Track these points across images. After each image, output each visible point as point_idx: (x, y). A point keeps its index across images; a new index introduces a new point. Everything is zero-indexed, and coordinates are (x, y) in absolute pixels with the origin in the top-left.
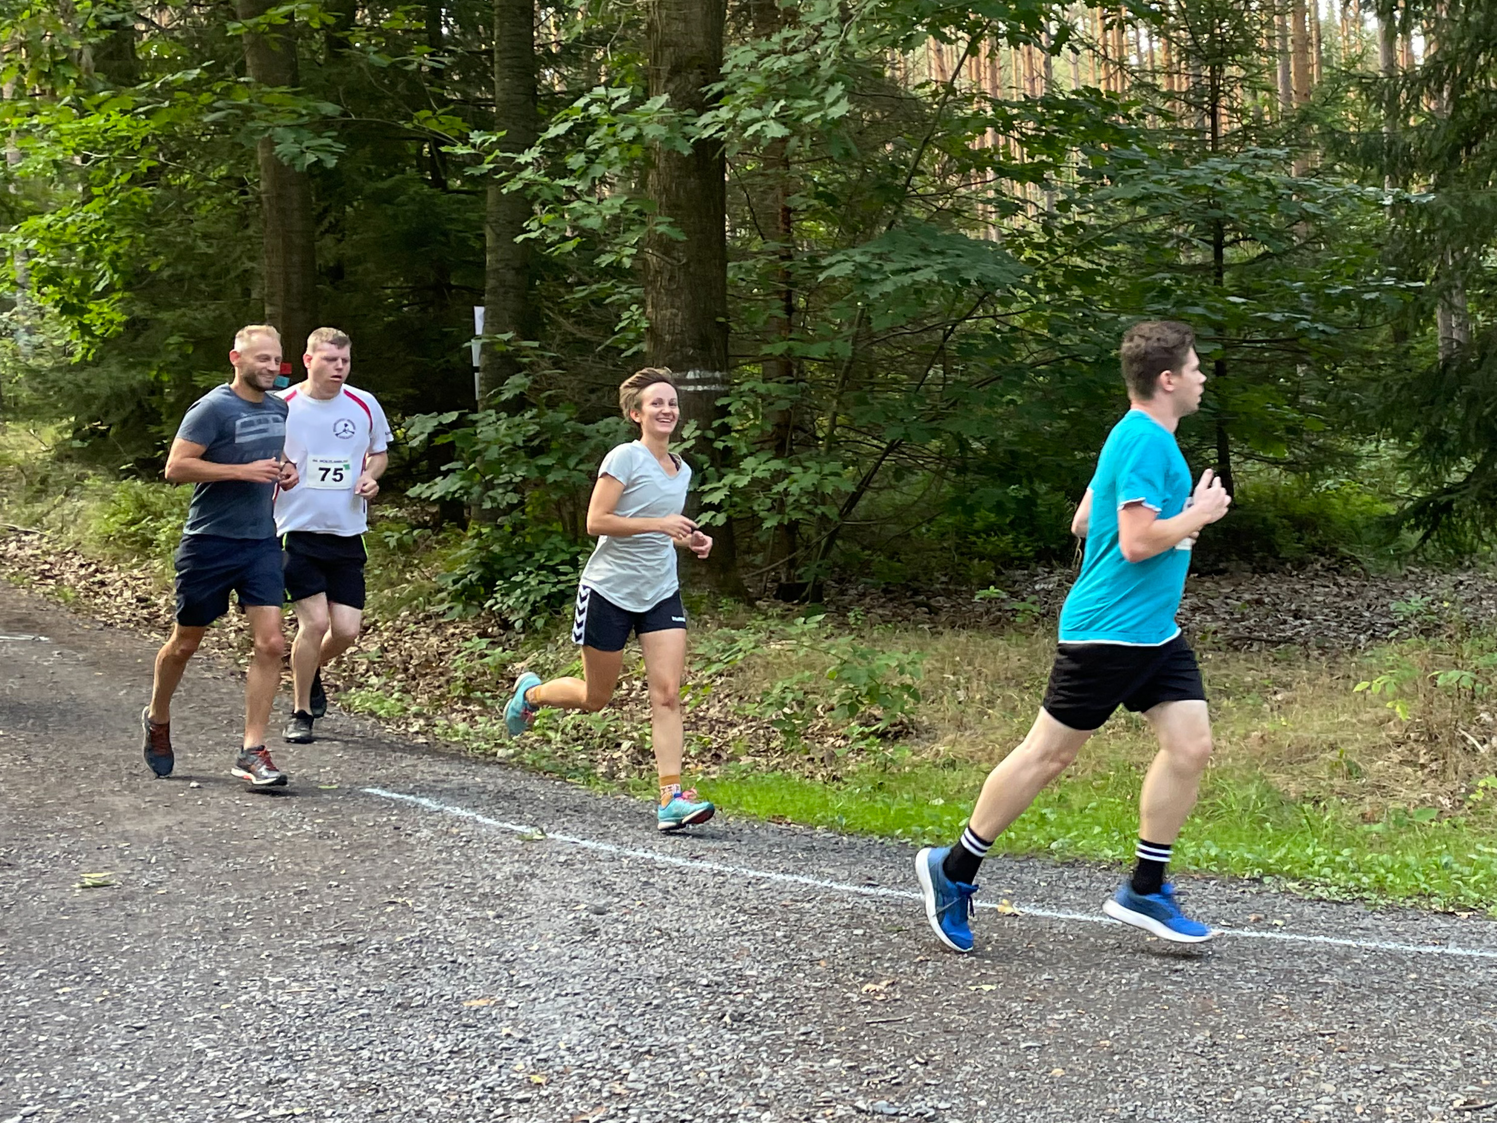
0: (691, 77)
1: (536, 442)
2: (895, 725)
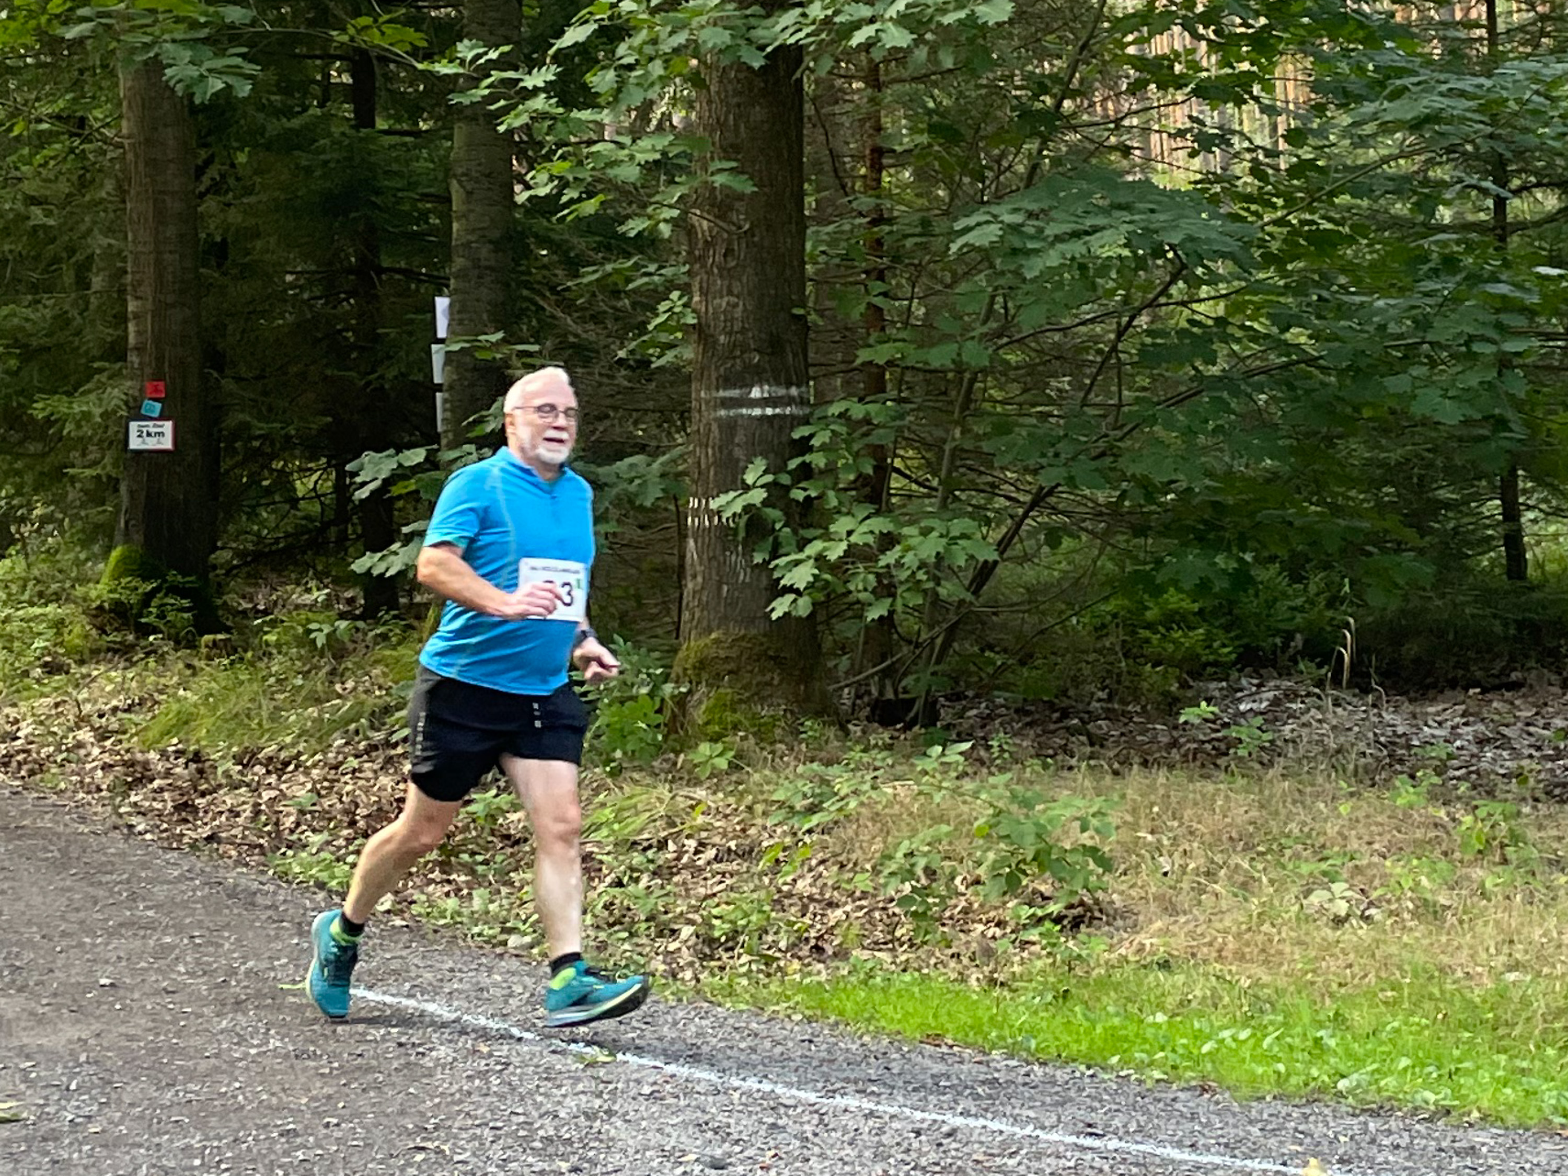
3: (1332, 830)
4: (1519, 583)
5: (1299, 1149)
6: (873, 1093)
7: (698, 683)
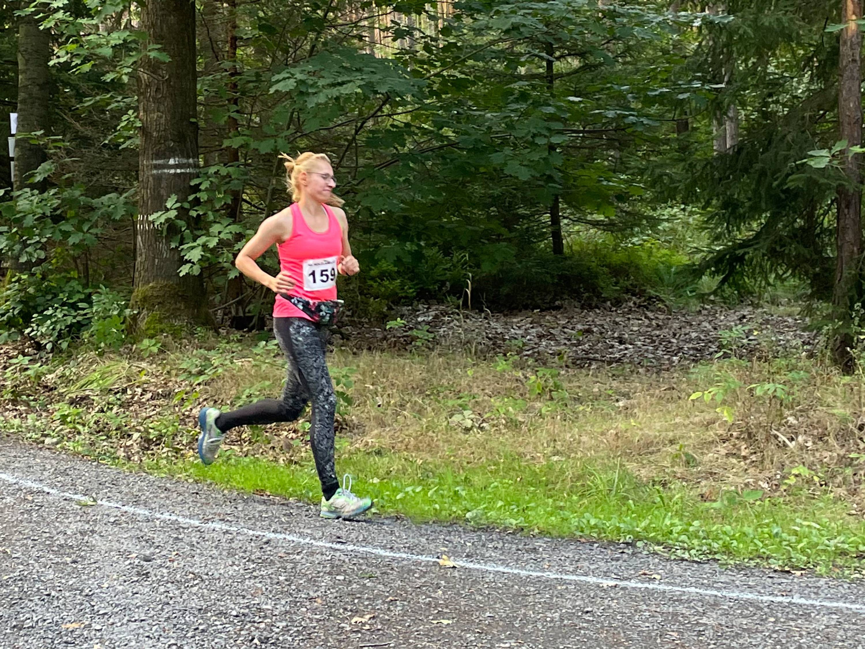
1: (58, 212)
3: (464, 383)
4: (559, 256)
5: (446, 549)
6: (228, 520)
7: (143, 309)
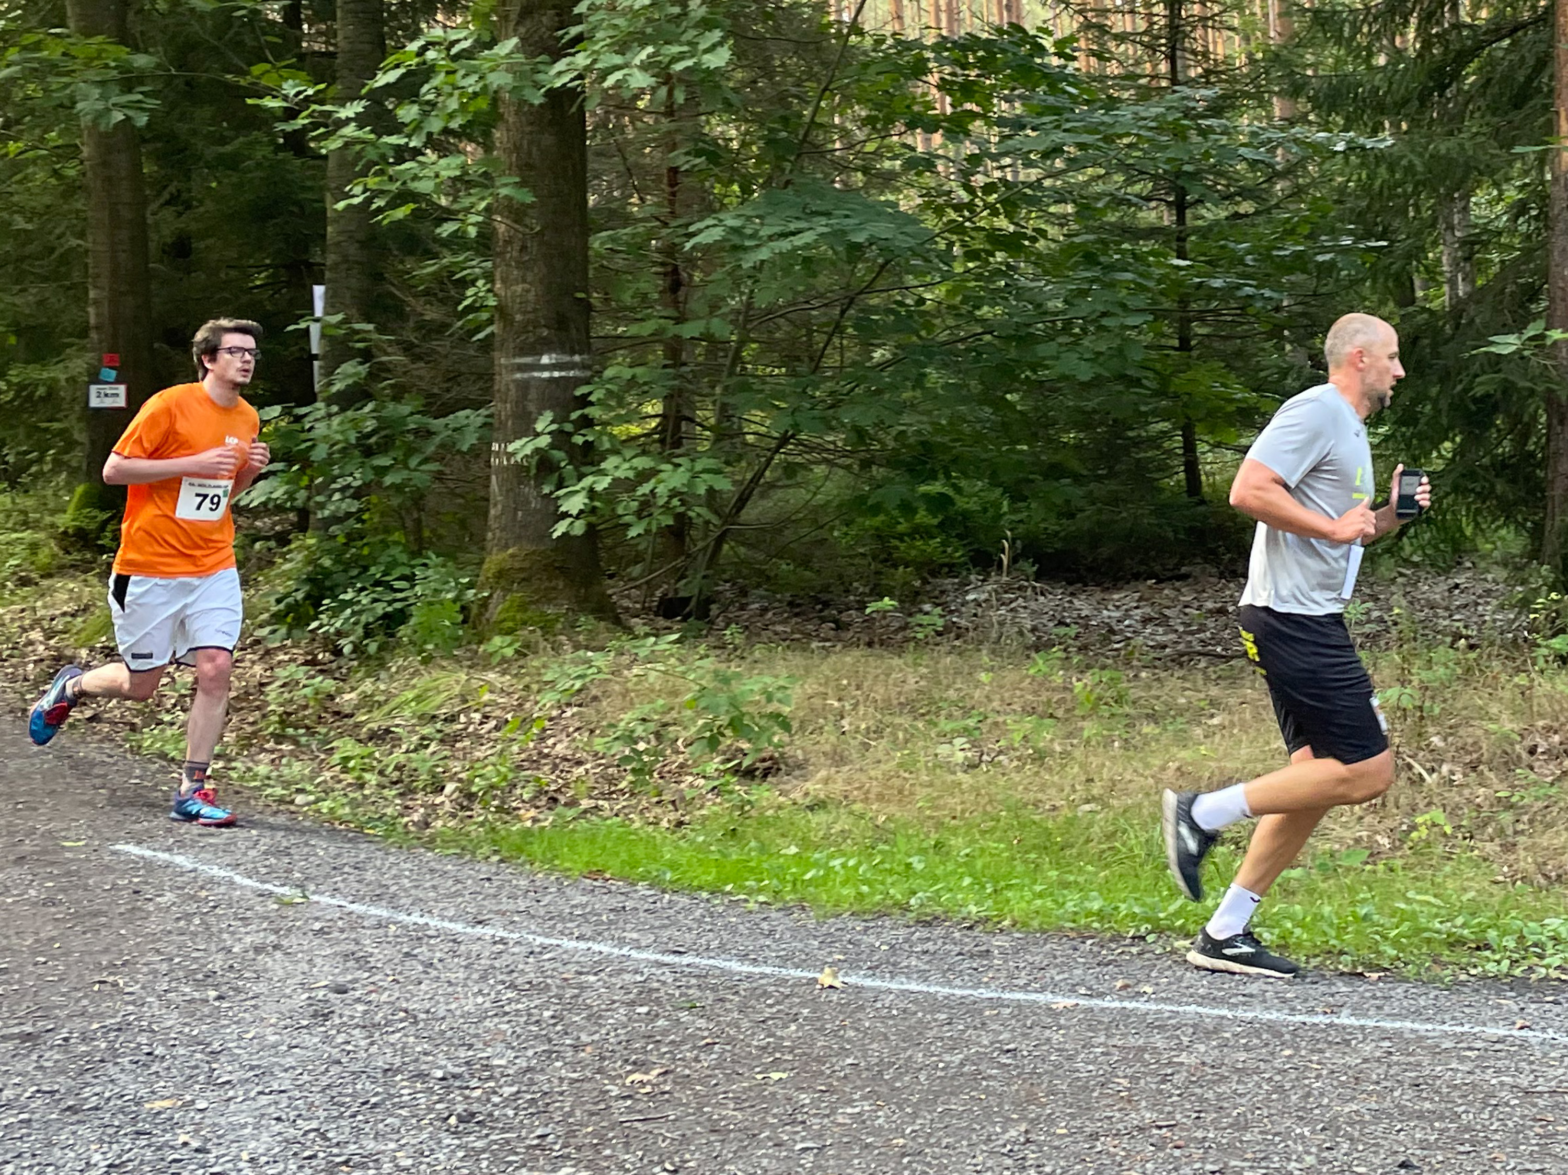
0: (544, 19)
1: (373, 440)
2: (764, 760)
4: (1193, 498)
7: (497, 589)
